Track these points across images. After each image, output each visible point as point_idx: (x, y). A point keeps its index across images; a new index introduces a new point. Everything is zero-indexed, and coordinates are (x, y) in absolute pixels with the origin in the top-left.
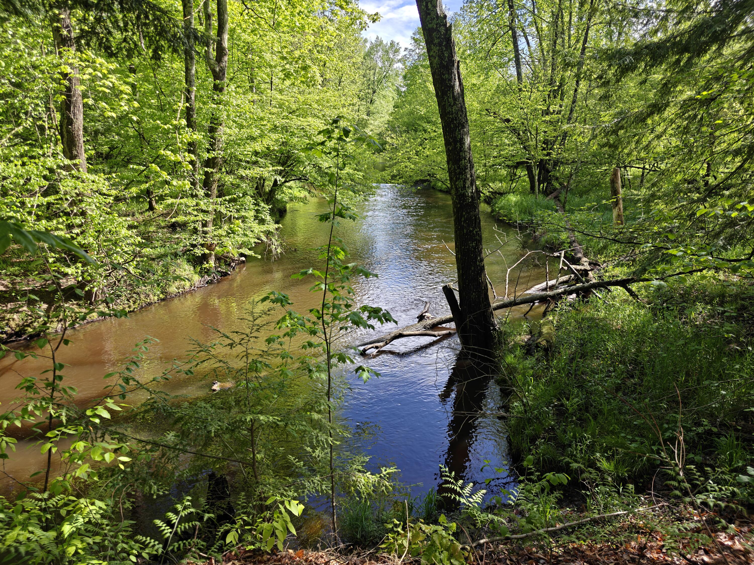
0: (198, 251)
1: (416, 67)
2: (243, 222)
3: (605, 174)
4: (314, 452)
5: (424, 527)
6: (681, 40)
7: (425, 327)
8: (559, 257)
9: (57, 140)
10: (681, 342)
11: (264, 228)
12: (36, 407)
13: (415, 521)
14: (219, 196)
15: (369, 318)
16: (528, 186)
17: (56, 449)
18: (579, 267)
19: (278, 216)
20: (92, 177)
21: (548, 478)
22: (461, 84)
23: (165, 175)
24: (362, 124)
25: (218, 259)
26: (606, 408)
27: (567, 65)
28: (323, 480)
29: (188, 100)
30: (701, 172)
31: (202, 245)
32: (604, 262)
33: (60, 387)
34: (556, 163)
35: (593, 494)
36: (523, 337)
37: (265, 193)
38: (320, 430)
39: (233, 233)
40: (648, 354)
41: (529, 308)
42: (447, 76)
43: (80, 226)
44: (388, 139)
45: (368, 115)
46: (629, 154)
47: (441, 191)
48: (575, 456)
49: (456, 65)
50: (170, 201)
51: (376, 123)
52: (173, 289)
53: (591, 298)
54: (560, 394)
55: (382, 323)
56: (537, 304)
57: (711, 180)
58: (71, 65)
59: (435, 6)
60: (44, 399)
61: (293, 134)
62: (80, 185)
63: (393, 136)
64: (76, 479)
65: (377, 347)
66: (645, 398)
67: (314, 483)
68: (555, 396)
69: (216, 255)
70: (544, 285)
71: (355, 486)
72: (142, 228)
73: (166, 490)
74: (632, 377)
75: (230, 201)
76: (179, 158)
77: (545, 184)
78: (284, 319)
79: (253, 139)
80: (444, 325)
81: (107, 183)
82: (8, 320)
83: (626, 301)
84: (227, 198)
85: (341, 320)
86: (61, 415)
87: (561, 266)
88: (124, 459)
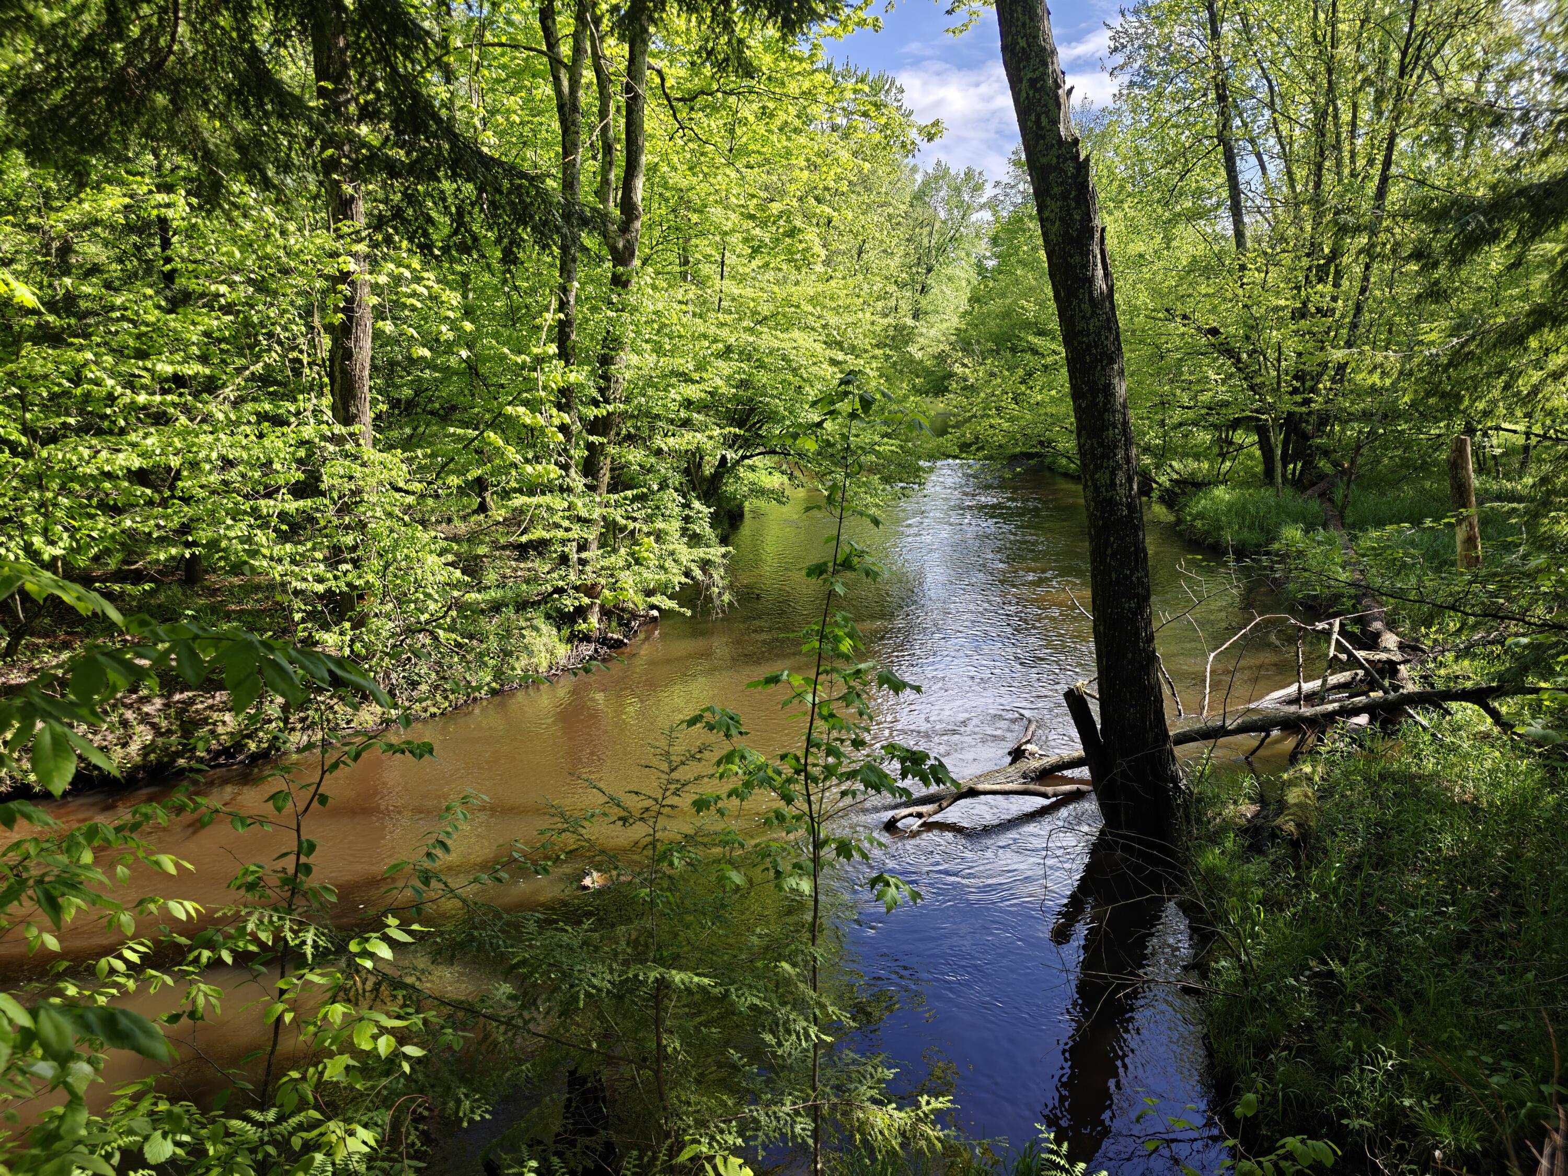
0: (568, 602)
1: (1019, 220)
2: (657, 541)
3: (1437, 443)
4: (779, 1044)
7: (1025, 776)
8: (1328, 633)
9: (322, 387)
11: (699, 553)
12: (262, 925)
14: (612, 489)
15: (903, 773)
16: (1259, 469)
17: (292, 1015)
18: (1375, 655)
19: (726, 526)
20: (380, 457)
21: (1288, 1147)
22: (1107, 275)
23: (512, 454)
24: (903, 336)
25: (606, 613)
26: (1431, 990)
28: (797, 1113)
29: (563, 306)
31: (577, 588)
32: (1435, 644)
33: (307, 887)
34: (1324, 419)
36: (1243, 808)
37: (704, 479)
38: (794, 1008)
39: (638, 562)
41: (1257, 743)
42: (1078, 258)
44: (958, 369)
45: (915, 317)
47: (1065, 475)
49: (1097, 235)
50: (519, 501)
51: (933, 332)
53: (1403, 725)
54: (1326, 948)
55: (928, 786)
56: (1275, 733)
58: (355, 254)
59: (1056, 122)
60: (276, 909)
61: (761, 366)
62: (358, 471)
63: (966, 361)
65: (920, 815)
66: (1527, 970)
67: (778, 1119)
68: (1314, 953)
69: (602, 607)
70: (1292, 689)
71: (863, 1134)
72: (464, 549)
73: (487, 1111)
74: (1497, 916)
75: (635, 498)
76: (541, 420)
77: (1299, 465)
80: (1068, 773)
81: (404, 467)
82: (214, 724)
83: (1486, 736)
84: (629, 493)
85: (841, 777)
86: (304, 943)
87: (1332, 653)
88: (412, 1051)
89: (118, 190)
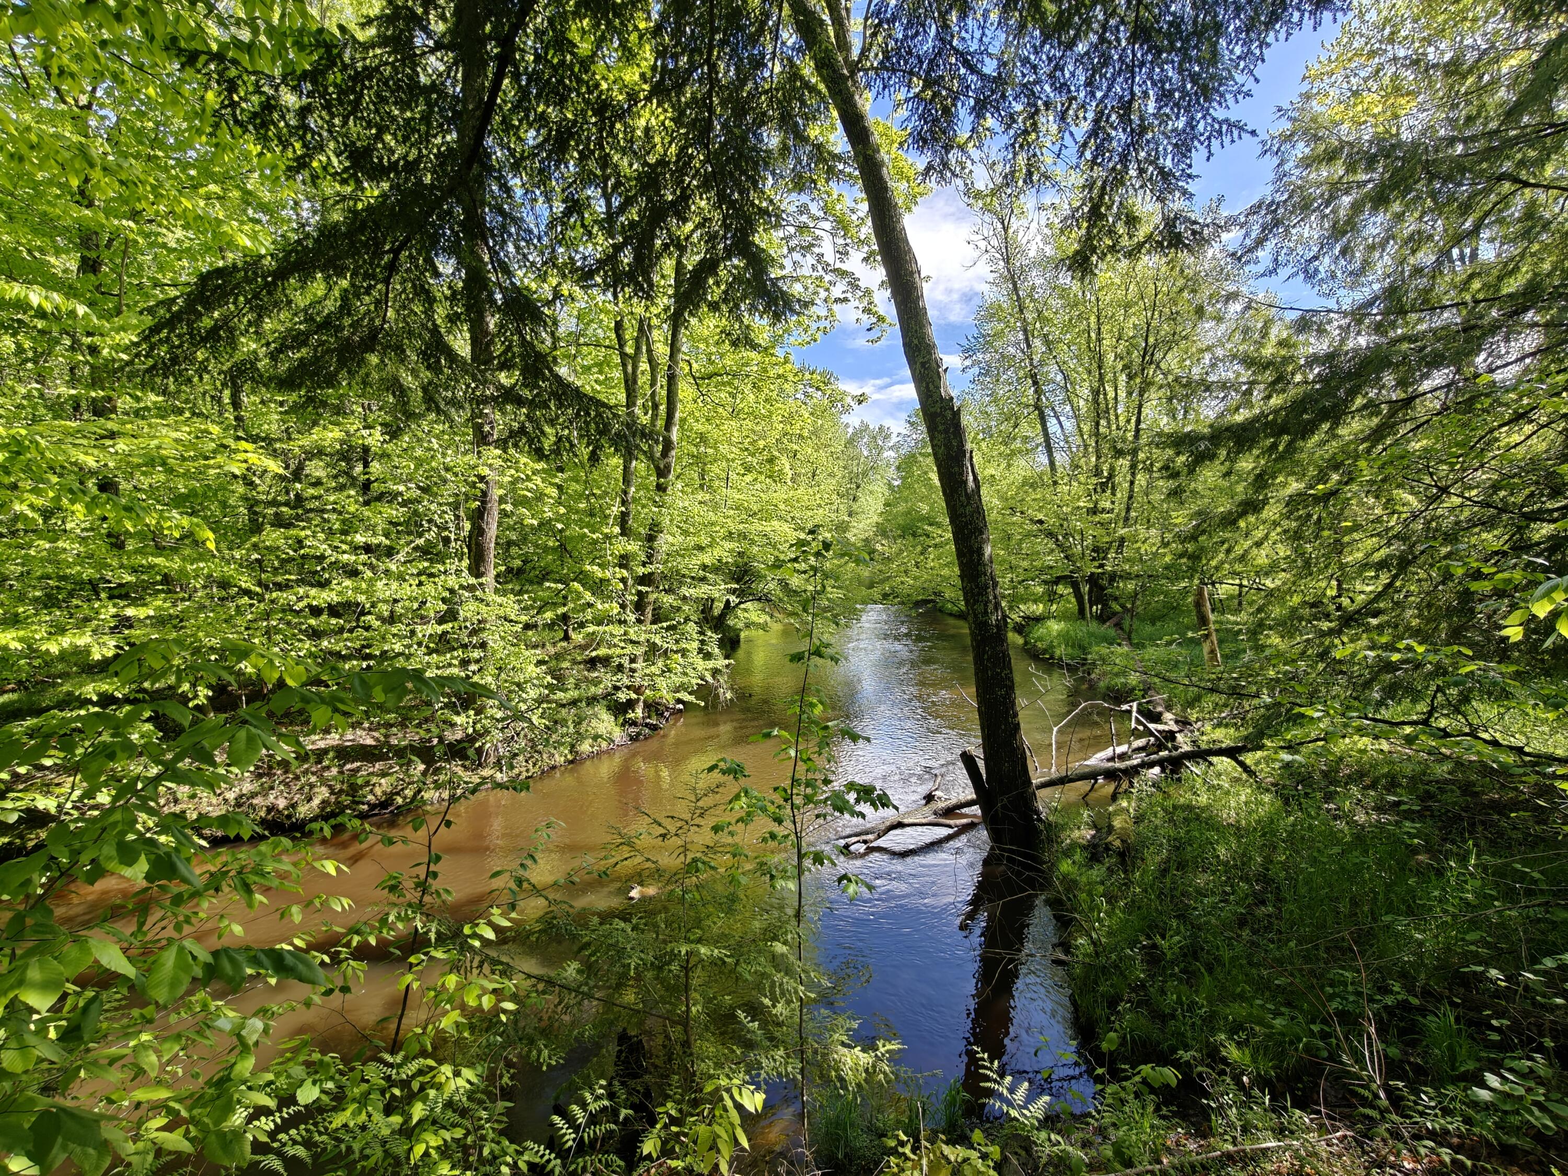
0: (622, 696)
1: (914, 456)
2: (683, 656)
3: (1185, 591)
4: (774, 1006)
5: (947, 1150)
6: (1275, 419)
7: (935, 813)
8: (1129, 712)
9: (463, 554)
10: (1336, 850)
11: (710, 664)
12: (399, 918)
13: (932, 1141)
14: (654, 622)
15: (858, 801)
16: (1075, 609)
17: (419, 983)
18: (1160, 727)
19: (728, 647)
20: (499, 600)
21: (1143, 1074)
22: (975, 479)
23: (588, 596)
24: (842, 527)
25: (648, 706)
26: (1226, 954)
27: (1119, 453)
28: (788, 1056)
29: (623, 503)
30: (1329, 593)
31: (628, 688)
32: (1198, 720)
33: (433, 889)
34: (1113, 577)
35: (1221, 1106)
36: (1083, 832)
37: (713, 618)
38: (786, 974)
39: (670, 671)
40: (1285, 866)
41: (1089, 788)
42: (956, 469)
43: (477, 661)
44: (879, 547)
45: (850, 515)
46: (1217, 568)
47: (951, 615)
48: (1183, 1035)
49: (968, 455)
50: (591, 628)
51: (861, 526)
52: (585, 747)
53: (1184, 773)
54: (1149, 927)
55: (876, 809)
56: (1100, 781)
57: (1345, 601)
58: (490, 466)
59: (938, 387)
60: (410, 905)
61: (753, 542)
62: (484, 609)
63: (883, 542)
64: (439, 1031)
65: (865, 842)
66: (1289, 940)
67: (775, 1061)
68: (1142, 931)
69: (645, 702)
70: (1109, 752)
71: (836, 1069)
72: (553, 663)
73: (561, 1058)
74: (1263, 903)
75: (668, 629)
76: (608, 574)
77: (1100, 607)
78: (737, 797)
79: (700, 548)
80: (963, 811)
81: (516, 607)
82: (374, 785)
83: (1237, 780)
84: (664, 624)
85: (816, 803)
86: (429, 930)
87: (1133, 725)
88: (509, 1006)
89: (336, 429)
